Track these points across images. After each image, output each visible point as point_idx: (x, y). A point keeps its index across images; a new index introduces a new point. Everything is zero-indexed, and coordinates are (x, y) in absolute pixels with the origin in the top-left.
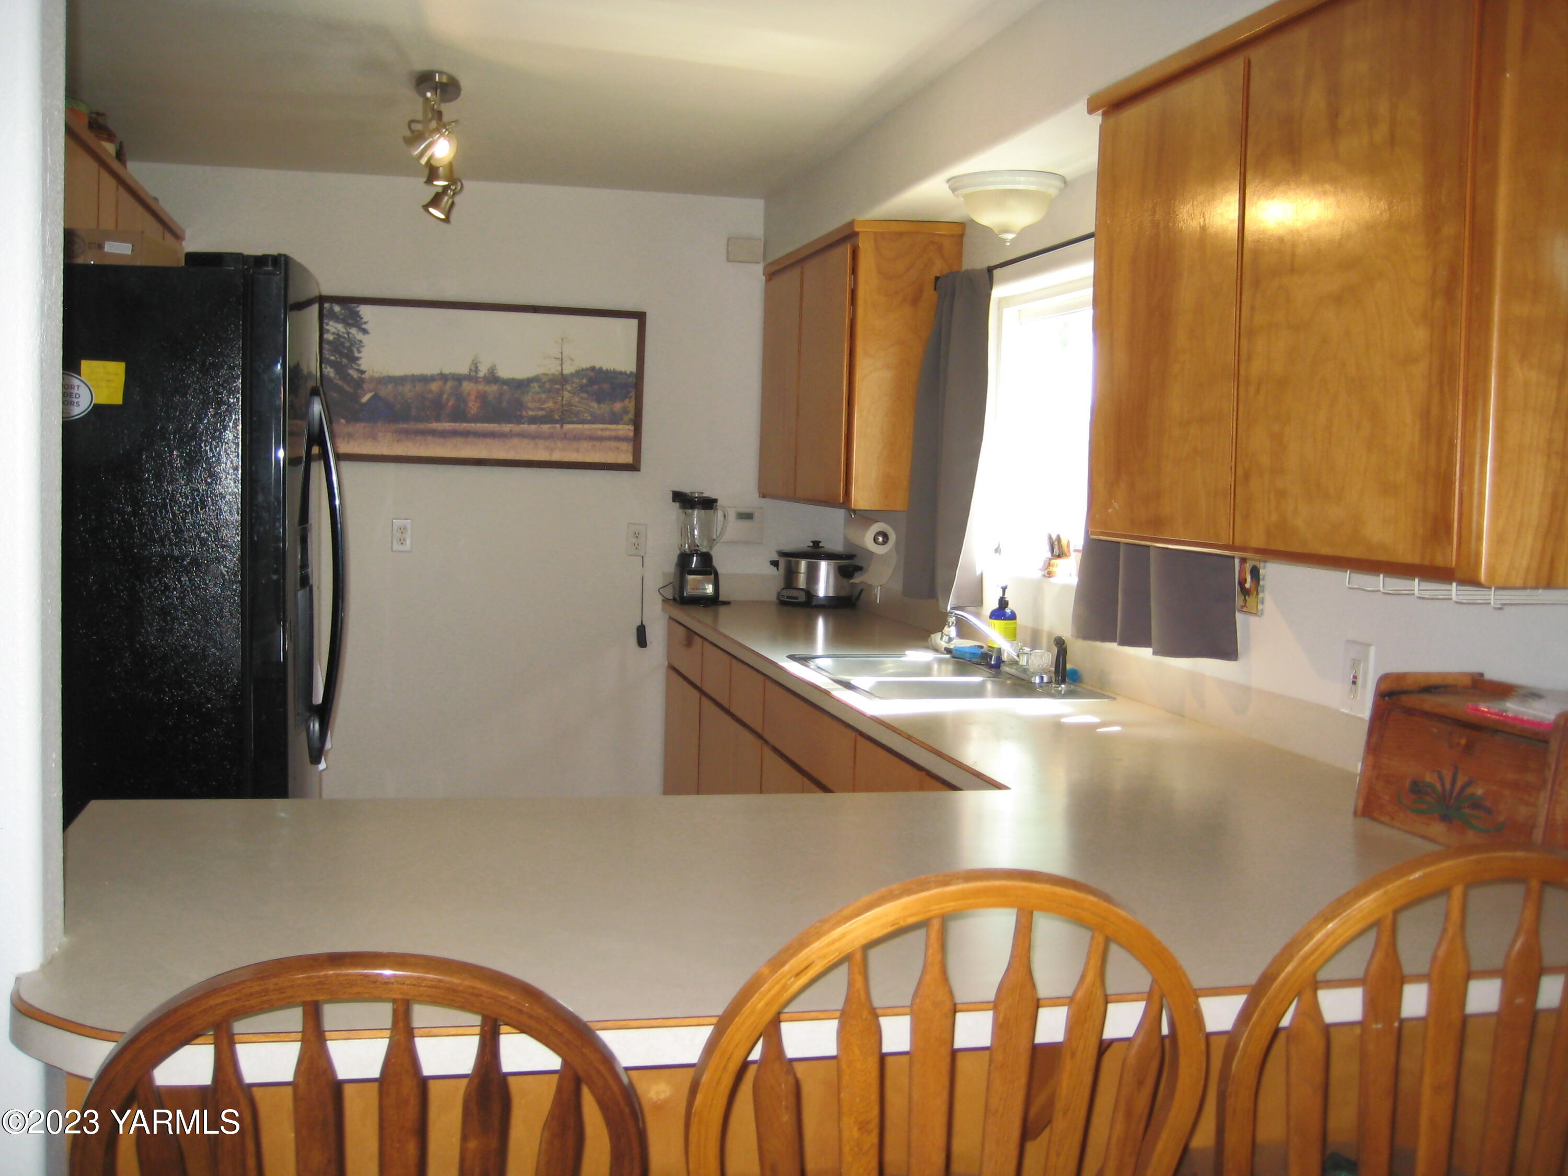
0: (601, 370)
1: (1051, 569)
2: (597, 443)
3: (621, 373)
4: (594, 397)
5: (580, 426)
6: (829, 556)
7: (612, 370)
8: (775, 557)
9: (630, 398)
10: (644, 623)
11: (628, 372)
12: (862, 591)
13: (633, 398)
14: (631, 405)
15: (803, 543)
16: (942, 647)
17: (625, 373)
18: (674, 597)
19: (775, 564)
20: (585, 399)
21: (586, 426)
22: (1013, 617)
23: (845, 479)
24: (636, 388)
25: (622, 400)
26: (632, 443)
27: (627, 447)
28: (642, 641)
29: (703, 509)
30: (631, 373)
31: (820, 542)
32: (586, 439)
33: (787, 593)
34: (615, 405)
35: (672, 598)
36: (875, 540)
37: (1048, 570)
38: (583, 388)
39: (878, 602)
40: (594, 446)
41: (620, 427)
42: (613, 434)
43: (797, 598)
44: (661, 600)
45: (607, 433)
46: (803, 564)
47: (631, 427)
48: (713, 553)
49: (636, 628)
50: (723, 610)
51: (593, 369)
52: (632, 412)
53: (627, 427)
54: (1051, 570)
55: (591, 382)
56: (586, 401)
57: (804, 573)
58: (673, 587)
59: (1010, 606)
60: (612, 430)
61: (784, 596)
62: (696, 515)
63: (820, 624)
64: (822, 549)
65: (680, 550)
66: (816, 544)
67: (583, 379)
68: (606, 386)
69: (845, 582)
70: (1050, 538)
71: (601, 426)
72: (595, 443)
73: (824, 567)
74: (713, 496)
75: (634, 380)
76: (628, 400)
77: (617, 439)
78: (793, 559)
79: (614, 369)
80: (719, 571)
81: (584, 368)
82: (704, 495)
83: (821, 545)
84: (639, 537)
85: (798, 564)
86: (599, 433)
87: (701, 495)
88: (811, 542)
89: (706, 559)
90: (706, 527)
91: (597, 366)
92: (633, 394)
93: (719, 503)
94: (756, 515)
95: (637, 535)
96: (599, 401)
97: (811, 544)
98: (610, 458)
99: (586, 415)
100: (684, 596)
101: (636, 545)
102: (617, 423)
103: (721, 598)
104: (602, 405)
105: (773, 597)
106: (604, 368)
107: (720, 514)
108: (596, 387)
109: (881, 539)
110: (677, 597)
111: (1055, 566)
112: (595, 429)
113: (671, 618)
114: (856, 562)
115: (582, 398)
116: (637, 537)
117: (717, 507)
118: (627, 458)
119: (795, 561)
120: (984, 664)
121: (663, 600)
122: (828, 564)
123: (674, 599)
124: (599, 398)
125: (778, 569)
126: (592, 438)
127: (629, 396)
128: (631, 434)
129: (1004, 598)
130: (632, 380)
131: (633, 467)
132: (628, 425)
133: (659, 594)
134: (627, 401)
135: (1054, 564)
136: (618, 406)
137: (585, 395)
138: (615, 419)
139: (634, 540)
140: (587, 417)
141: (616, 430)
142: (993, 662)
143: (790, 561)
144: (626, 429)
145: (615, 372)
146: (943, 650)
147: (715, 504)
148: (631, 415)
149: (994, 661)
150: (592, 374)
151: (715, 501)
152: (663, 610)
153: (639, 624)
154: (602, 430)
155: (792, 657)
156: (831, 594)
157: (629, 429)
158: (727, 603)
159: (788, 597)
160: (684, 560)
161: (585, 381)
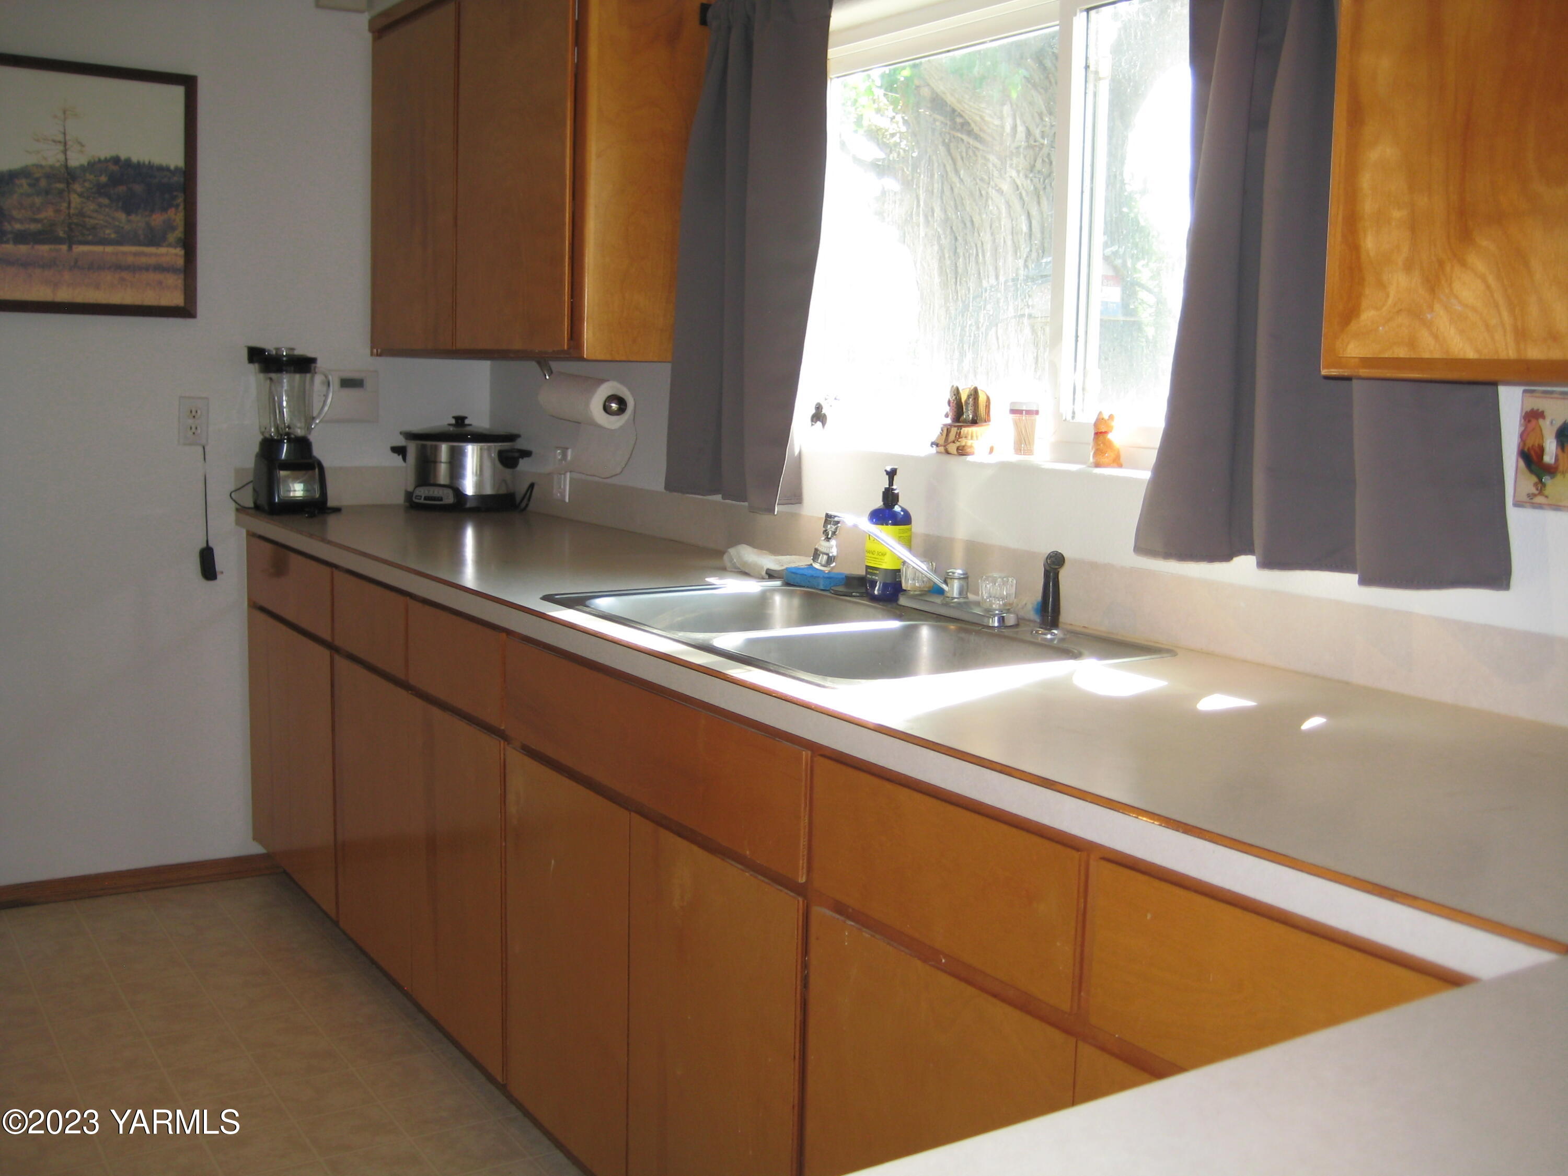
0: (128, 163)
1: (963, 442)
2: (125, 275)
3: (161, 169)
4: (120, 204)
5: (98, 249)
6: (478, 438)
7: (147, 163)
8: (400, 441)
9: (177, 206)
10: (211, 544)
11: (172, 167)
12: (532, 486)
13: (182, 207)
14: (177, 217)
15: (443, 421)
16: (763, 567)
17: (167, 169)
18: (255, 503)
19: (400, 451)
20: (106, 206)
21: (109, 249)
22: (905, 520)
23: (570, 315)
24: (185, 193)
25: (164, 210)
26: (182, 276)
27: (175, 281)
28: (208, 568)
29: (296, 372)
30: (177, 168)
31: (466, 418)
32: (109, 268)
33: (423, 492)
34: (154, 216)
35: (252, 505)
36: (606, 409)
37: (958, 444)
38: (101, 190)
39: (567, 500)
40: (122, 279)
41: (163, 250)
42: (152, 261)
43: (441, 499)
44: (234, 509)
45: (144, 260)
46: (444, 448)
47: (180, 252)
48: (312, 438)
49: (199, 551)
50: (332, 520)
51: (116, 160)
52: (181, 228)
53: (173, 251)
54: (963, 444)
55: (115, 180)
56: (107, 210)
57: (445, 463)
58: (254, 490)
59: (902, 501)
60: (150, 255)
61: (421, 496)
62: (287, 381)
63: (470, 536)
64: (468, 428)
65: (262, 433)
66: (460, 421)
67: (101, 175)
68: (138, 188)
69: (508, 472)
70: (957, 392)
71: (134, 249)
72: (124, 274)
73: (471, 453)
74: (311, 354)
75: (182, 180)
76: (173, 209)
77: (159, 268)
78: (429, 443)
79: (150, 162)
80: (326, 464)
81: (103, 158)
82: (297, 352)
83: (467, 422)
84: (196, 417)
85: (436, 450)
86: (130, 259)
87: (291, 353)
88: (454, 417)
89: (302, 445)
90: (301, 400)
91: (123, 156)
92: (180, 200)
93: (319, 364)
94: (368, 384)
95: (193, 414)
96: (128, 209)
97: (453, 421)
98: (150, 298)
99: (107, 231)
100: (275, 503)
101: (193, 430)
102: (158, 245)
103: (331, 503)
104: (133, 217)
105: (400, 499)
106: (135, 159)
107: (318, 379)
108: (121, 189)
109: (614, 406)
110: (263, 501)
111: (969, 437)
112: (124, 253)
113: (251, 535)
114: (521, 444)
115: (100, 205)
116: (194, 417)
117: (317, 370)
118: (176, 299)
119: (431, 446)
120: (858, 594)
121: (237, 510)
122: (481, 449)
123: (257, 507)
124: (129, 205)
125: (404, 459)
126: (118, 267)
127: (175, 203)
128: (180, 262)
129: (893, 490)
130: (178, 179)
131: (186, 311)
132: (175, 247)
133: (231, 500)
134: (171, 212)
135: (968, 433)
136: (158, 219)
137: (106, 201)
138: (154, 238)
139: (190, 421)
140: (109, 234)
141: (156, 255)
142: (876, 592)
143: (424, 447)
144: (173, 254)
145: (151, 166)
146: (764, 573)
147: (313, 365)
148: (179, 233)
149: (878, 590)
150: (115, 168)
151: (313, 361)
152: (238, 523)
153: (204, 545)
154: (135, 254)
155: (548, 598)
156: (488, 490)
157: (176, 255)
158: (337, 510)
159: (426, 498)
160: (269, 447)
161: (104, 179)
